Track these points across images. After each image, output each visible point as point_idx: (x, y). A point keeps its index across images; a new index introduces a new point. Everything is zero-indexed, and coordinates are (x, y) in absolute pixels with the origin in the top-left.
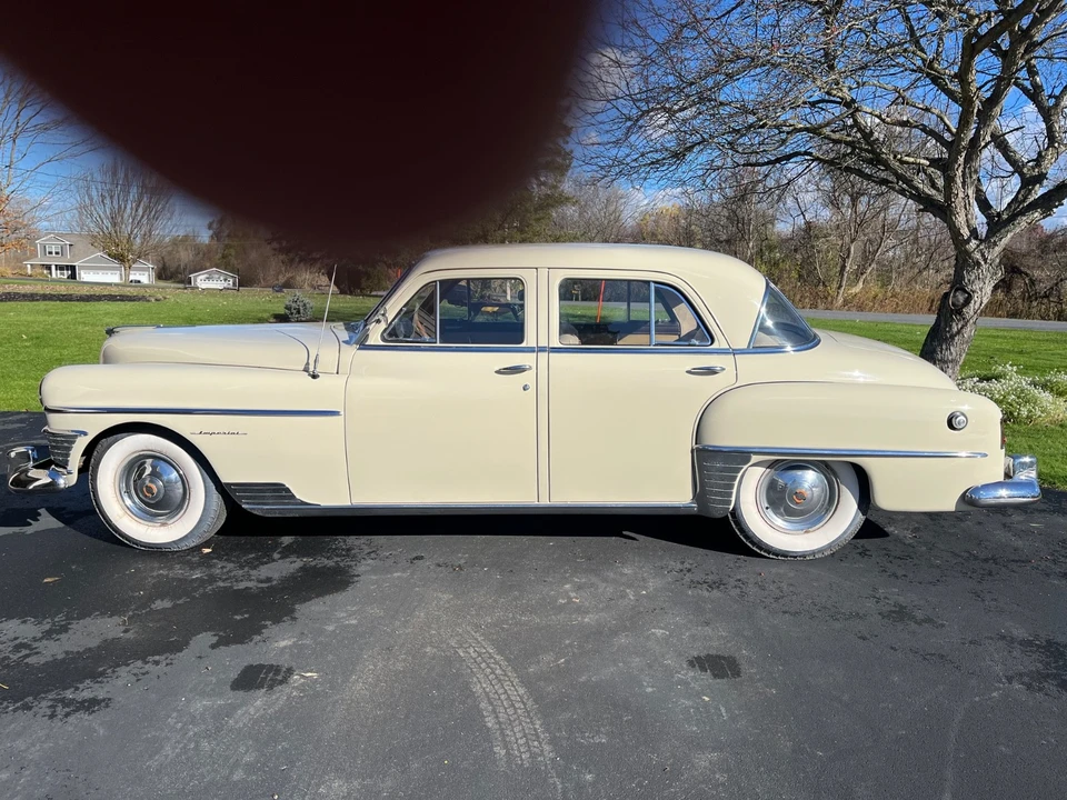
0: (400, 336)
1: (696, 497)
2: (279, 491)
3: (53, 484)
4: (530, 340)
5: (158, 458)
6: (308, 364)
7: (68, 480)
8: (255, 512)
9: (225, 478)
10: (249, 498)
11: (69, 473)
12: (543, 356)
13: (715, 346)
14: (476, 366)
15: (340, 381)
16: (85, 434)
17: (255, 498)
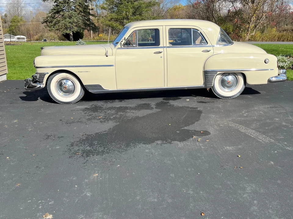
0: (128, 44)
1: (205, 83)
2: (99, 87)
3: (40, 87)
4: (161, 45)
5: (67, 79)
6: (106, 53)
7: (43, 86)
8: (92, 92)
9: (84, 84)
10: (91, 89)
11: (43, 84)
12: (165, 49)
13: (208, 45)
14: (149, 51)
15: (113, 57)
16: (48, 73)
17: (93, 89)
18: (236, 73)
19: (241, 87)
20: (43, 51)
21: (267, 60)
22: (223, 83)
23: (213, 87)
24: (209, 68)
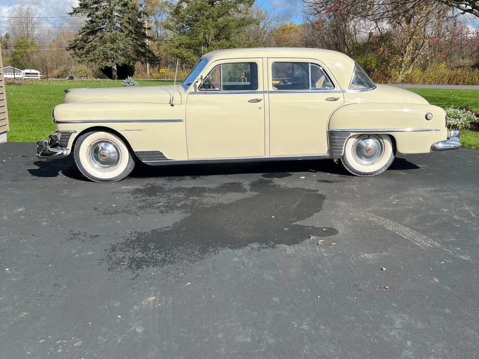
0: (207, 86)
1: (330, 151)
2: (159, 154)
3: (62, 154)
4: (260, 88)
5: (107, 142)
6: (170, 100)
7: (67, 152)
8: (148, 164)
9: (135, 150)
10: (146, 158)
11: (68, 149)
12: (266, 95)
13: (335, 89)
14: (241, 98)
15: (183, 107)
16: (76, 132)
17: (150, 158)
18: (381, 136)
19: (387, 157)
20: (68, 95)
21: (430, 115)
22: (360, 151)
23: (344, 157)
24: (336, 127)
